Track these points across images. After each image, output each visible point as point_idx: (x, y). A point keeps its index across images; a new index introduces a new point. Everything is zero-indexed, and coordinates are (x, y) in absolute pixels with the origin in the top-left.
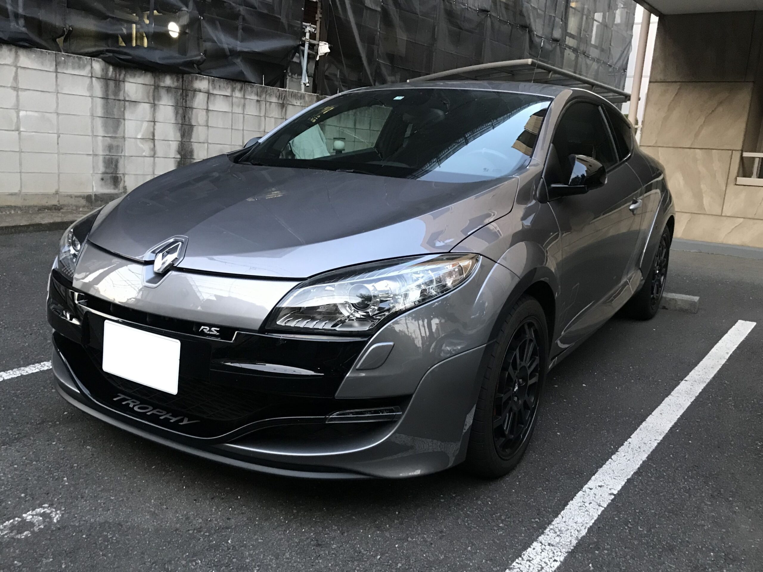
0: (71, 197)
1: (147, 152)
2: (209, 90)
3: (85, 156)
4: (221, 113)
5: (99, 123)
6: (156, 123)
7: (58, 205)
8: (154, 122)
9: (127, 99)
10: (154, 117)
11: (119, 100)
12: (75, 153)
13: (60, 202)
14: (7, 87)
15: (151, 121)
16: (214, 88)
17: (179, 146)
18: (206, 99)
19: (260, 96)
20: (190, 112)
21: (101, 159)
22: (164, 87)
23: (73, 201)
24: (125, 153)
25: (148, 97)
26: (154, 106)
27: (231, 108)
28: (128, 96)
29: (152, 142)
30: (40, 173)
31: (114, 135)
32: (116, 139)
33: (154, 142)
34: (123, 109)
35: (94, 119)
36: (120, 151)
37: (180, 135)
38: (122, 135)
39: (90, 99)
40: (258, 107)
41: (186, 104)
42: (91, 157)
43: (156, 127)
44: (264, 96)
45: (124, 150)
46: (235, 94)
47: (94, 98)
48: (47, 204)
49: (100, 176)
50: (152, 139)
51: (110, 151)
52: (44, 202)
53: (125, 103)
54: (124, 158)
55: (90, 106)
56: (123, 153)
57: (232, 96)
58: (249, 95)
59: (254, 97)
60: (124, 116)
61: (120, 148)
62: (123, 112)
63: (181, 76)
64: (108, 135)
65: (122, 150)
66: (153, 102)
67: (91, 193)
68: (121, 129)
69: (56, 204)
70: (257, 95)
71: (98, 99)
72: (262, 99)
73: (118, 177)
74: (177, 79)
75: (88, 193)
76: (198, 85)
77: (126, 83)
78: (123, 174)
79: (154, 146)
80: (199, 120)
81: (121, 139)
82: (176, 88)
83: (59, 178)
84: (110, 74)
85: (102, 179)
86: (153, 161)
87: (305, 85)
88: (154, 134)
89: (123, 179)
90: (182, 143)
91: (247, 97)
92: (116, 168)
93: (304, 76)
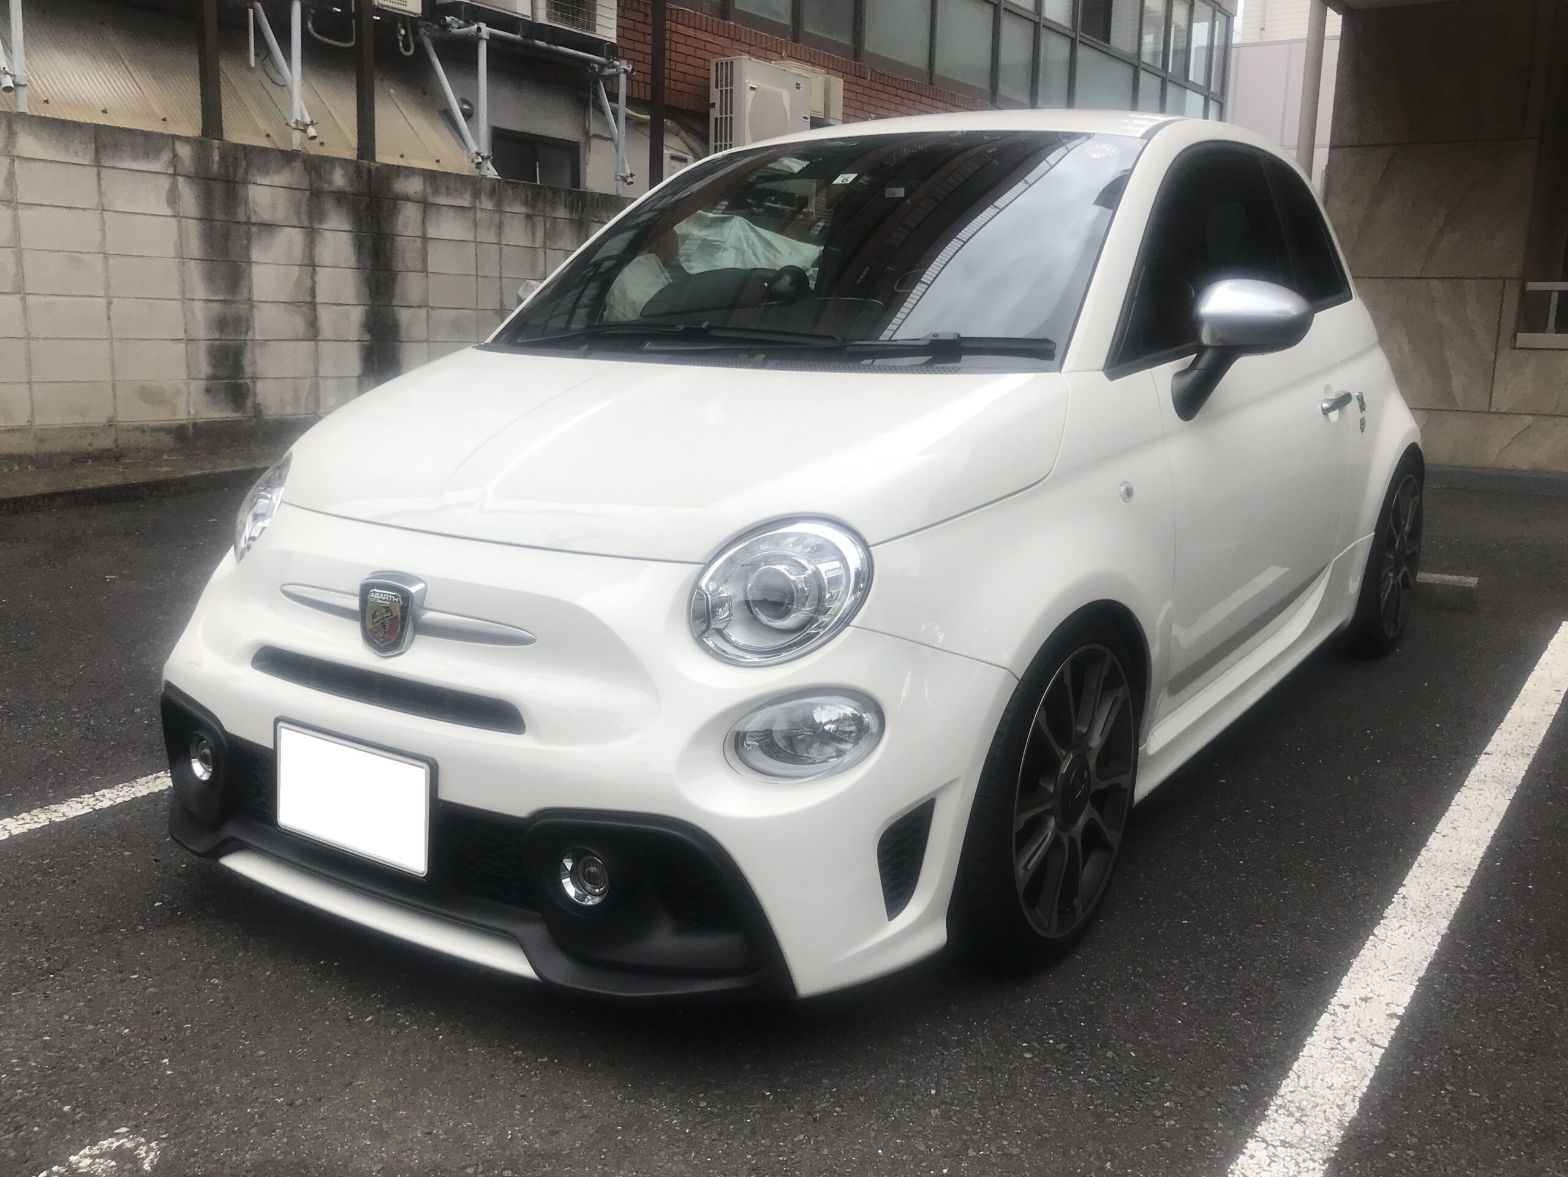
0: (143, 432)
1: (300, 331)
2: (425, 196)
3: (170, 343)
4: (452, 244)
5: (195, 271)
6: (317, 269)
7: (115, 450)
8: (313, 266)
9: (253, 221)
10: (311, 257)
11: (238, 223)
12: (147, 336)
13: (119, 441)
15: (306, 265)
16: (436, 192)
17: (367, 316)
18: (419, 217)
19: (534, 207)
20: (388, 245)
21: (203, 347)
22: (333, 192)
23: (145, 441)
24: (254, 335)
25: (298, 213)
26: (312, 234)
27: (473, 234)
28: (255, 212)
29: (309, 310)
30: (73, 381)
31: (229, 298)
32: (234, 305)
33: (314, 308)
34: (245, 241)
35: (183, 264)
36: (244, 330)
37: (366, 292)
38: (245, 297)
39: (173, 220)
40: (529, 227)
41: (379, 228)
42: (182, 346)
43: (318, 278)
44: (541, 205)
45: (251, 327)
46: (480, 203)
47: (183, 220)
48: (91, 449)
49: (202, 384)
50: (310, 304)
51: (222, 332)
52: (85, 444)
53: (249, 229)
54: (254, 344)
55: (174, 236)
56: (250, 333)
57: (473, 208)
58: (508, 205)
59: (520, 209)
60: (248, 256)
61: (244, 325)
62: (247, 248)
63: (365, 170)
64: (217, 298)
65: (248, 329)
66: (308, 225)
67: (185, 422)
68: (243, 283)
69: (110, 447)
70: (527, 203)
71: (191, 220)
72: (537, 213)
73: (240, 385)
74: (357, 175)
75: (179, 422)
76: (403, 185)
77: (250, 187)
78: (252, 378)
79: (315, 317)
80: (407, 260)
81: (245, 304)
82: (357, 195)
83: (114, 392)
84: (215, 168)
85: (208, 391)
86: (313, 348)
87: (625, 181)
88: (313, 291)
89: (251, 389)
90: (373, 309)
91: (506, 208)
92: (237, 365)
93: (621, 164)
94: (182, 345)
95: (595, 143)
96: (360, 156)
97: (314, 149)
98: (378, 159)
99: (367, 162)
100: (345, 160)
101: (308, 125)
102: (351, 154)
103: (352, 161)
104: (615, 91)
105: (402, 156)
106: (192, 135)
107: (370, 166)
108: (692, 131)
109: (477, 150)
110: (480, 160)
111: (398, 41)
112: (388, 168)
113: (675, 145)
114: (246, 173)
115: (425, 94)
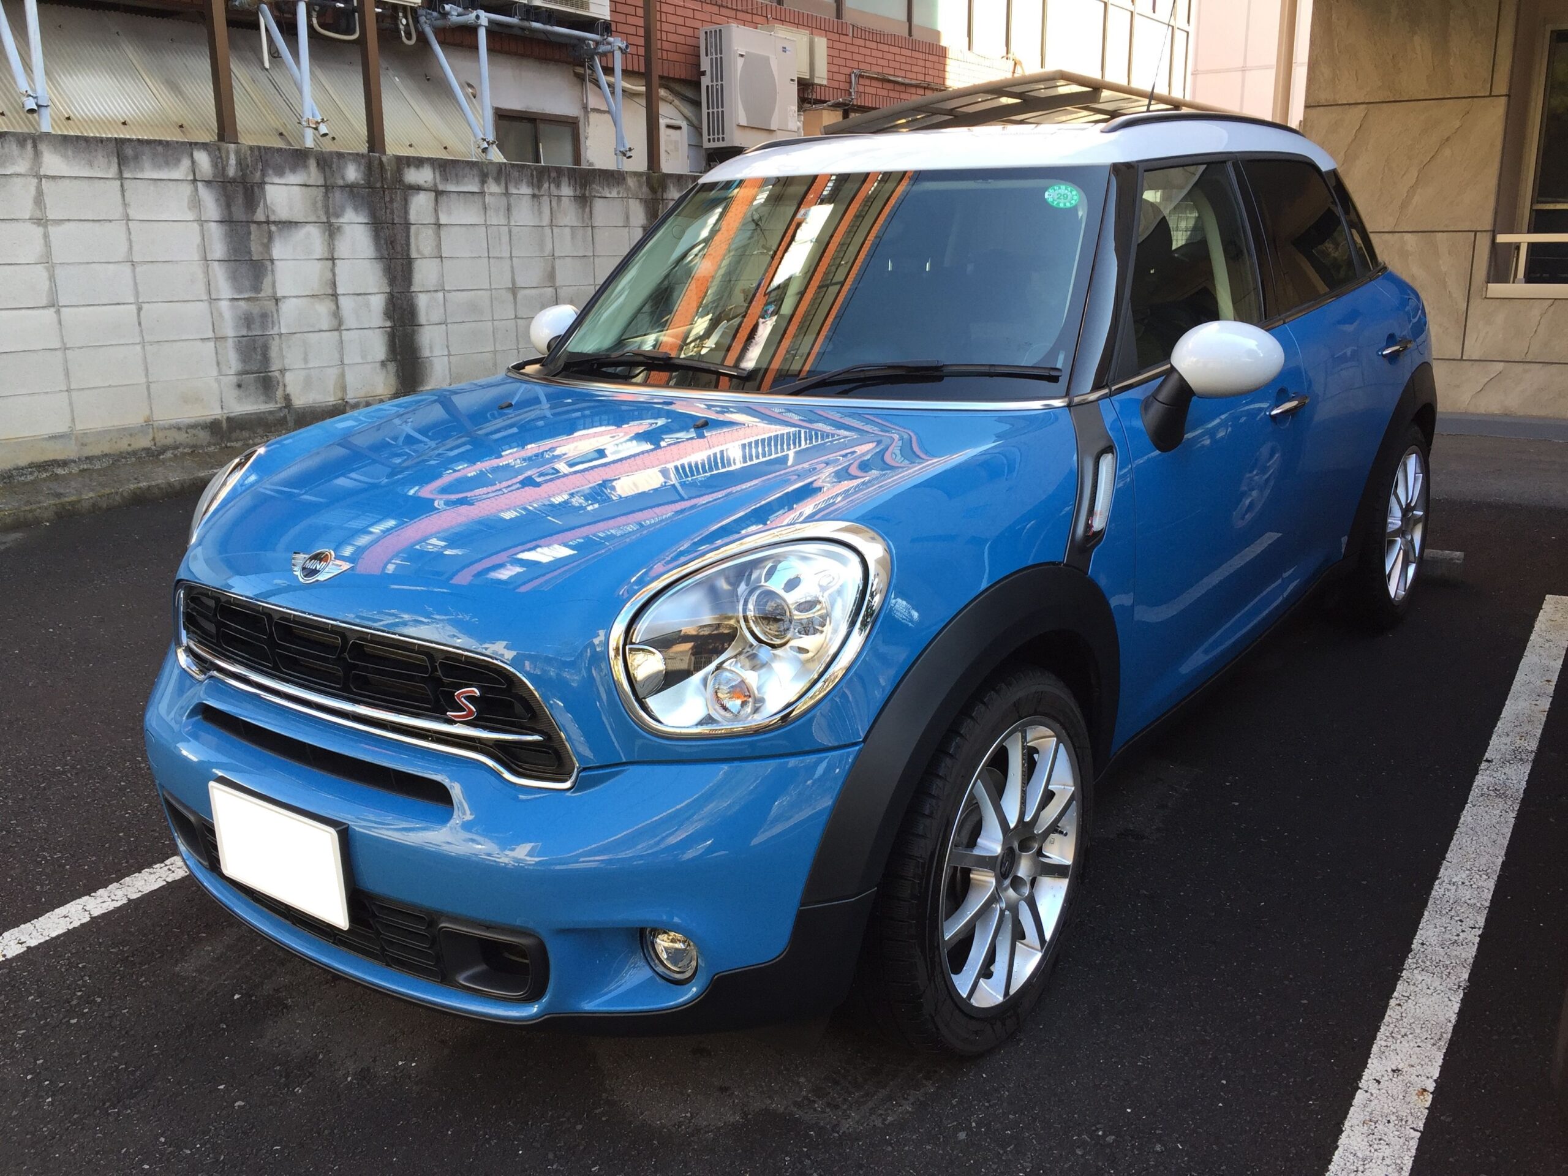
0: (179, 429)
1: (326, 322)
2: (435, 185)
3: (199, 343)
4: (464, 229)
5: (220, 273)
6: (337, 261)
7: (153, 448)
8: (333, 259)
9: (272, 218)
10: (331, 251)
11: (259, 223)
12: (177, 338)
13: (157, 440)
14: (24, 220)
15: (327, 259)
16: (445, 179)
17: (387, 304)
18: (432, 204)
19: (539, 187)
20: (404, 235)
21: (230, 343)
22: (347, 186)
23: (181, 437)
24: (280, 328)
25: (316, 210)
26: (330, 229)
27: (483, 216)
28: (274, 211)
29: (332, 300)
30: (110, 386)
31: (253, 295)
32: (259, 302)
33: (337, 299)
34: (266, 241)
35: (209, 266)
36: (270, 326)
37: (386, 281)
38: (270, 293)
39: (196, 225)
40: (536, 207)
41: (393, 219)
43: (337, 270)
44: (546, 185)
45: (276, 322)
46: (489, 188)
47: (205, 224)
48: (131, 449)
49: (234, 379)
50: (332, 295)
51: (249, 327)
52: (124, 444)
53: (269, 227)
54: (280, 338)
55: (197, 240)
56: (276, 328)
57: (482, 193)
58: (516, 187)
59: (525, 190)
60: (270, 255)
61: (270, 320)
62: (267, 246)
63: (376, 162)
64: (242, 297)
65: (273, 322)
66: (326, 220)
67: (219, 417)
68: (267, 282)
69: (149, 446)
70: (532, 183)
71: (213, 223)
72: (542, 193)
73: (270, 377)
74: (369, 167)
75: (213, 417)
76: (413, 176)
77: (269, 188)
78: (281, 371)
79: (338, 307)
80: (421, 248)
81: (269, 300)
82: (369, 185)
83: (149, 394)
84: (231, 171)
85: (239, 386)
86: (338, 338)
87: (624, 155)
88: (334, 284)
89: (281, 380)
90: (392, 295)
91: (513, 190)
92: (266, 359)
93: (620, 139)
94: (212, 344)
95: (593, 117)
96: (371, 149)
97: (328, 147)
98: (388, 152)
99: (377, 155)
100: (357, 154)
101: (319, 123)
102: (364, 149)
103: (363, 155)
104: (610, 65)
105: (411, 146)
106: (208, 141)
107: (380, 158)
108: (684, 98)
109: (482, 136)
110: (486, 145)
111: (398, 31)
112: (399, 159)
113: (669, 112)
114: (263, 175)
115: (428, 80)
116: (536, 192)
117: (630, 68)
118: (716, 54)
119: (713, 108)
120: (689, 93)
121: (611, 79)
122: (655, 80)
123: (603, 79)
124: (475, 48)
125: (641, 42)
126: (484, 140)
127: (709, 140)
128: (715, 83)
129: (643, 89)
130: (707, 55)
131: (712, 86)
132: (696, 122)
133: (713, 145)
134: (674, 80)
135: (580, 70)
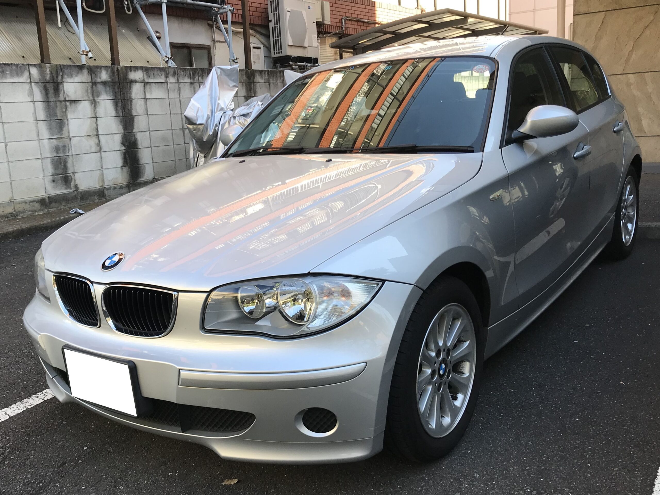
0: (26, 203)
1: (94, 148)
2: (144, 80)
3: (35, 161)
4: (158, 100)
5: (43, 127)
6: (98, 118)
7: (14, 213)
8: (96, 118)
9: (67, 99)
10: (95, 114)
11: (61, 101)
12: (24, 159)
13: (16, 209)
15: (93, 118)
16: (149, 77)
17: (122, 138)
18: (142, 89)
19: (194, 79)
20: (129, 104)
21: (48, 161)
22: (102, 82)
23: (27, 207)
24: (72, 152)
25: (88, 94)
26: (94, 103)
27: (167, 94)
28: (68, 96)
29: (96, 138)
31: (59, 136)
32: (62, 140)
33: (99, 137)
34: (64, 110)
35: (38, 123)
36: (68, 151)
37: (122, 127)
38: (67, 135)
39: (31, 104)
40: (192, 88)
41: (124, 96)
43: (98, 123)
44: (197, 78)
45: (70, 149)
46: (169, 80)
47: (36, 103)
48: (3, 213)
49: (51, 178)
50: (96, 135)
51: (57, 153)
52: (0, 211)
53: (66, 104)
54: (72, 157)
55: (33, 111)
56: (70, 152)
57: (166, 82)
58: (182, 79)
59: (188, 80)
60: (66, 115)
61: (67, 148)
62: (65, 112)
63: (115, 70)
64: (54, 137)
65: (69, 150)
66: (92, 99)
67: (44, 197)
68: (65, 129)
69: (11, 212)
70: (190, 77)
71: (40, 103)
72: (195, 81)
73: (68, 176)
74: (113, 73)
75: (42, 197)
76: (133, 75)
77: (65, 84)
78: (73, 173)
79: (99, 141)
80: (138, 110)
81: (67, 139)
82: (113, 82)
83: (12, 187)
84: (48, 77)
85: (54, 181)
86: (100, 156)
87: (234, 62)
88: (97, 129)
89: (73, 178)
90: (125, 134)
91: (181, 81)
92: (65, 168)
93: (231, 54)
94: (41, 161)
95: (217, 44)
96: (113, 63)
97: (92, 63)
98: (121, 64)
99: (116, 66)
100: (107, 66)
101: (88, 52)
102: (109, 64)
103: (109, 67)
104: (225, 19)
105: (131, 61)
106: (36, 63)
107: (117, 68)
108: (261, 34)
109: (165, 55)
110: (167, 59)
111: (124, 7)
112: (126, 67)
113: (254, 41)
114: (62, 78)
115: (138, 30)
116: (192, 81)
117: (235, 20)
118: (276, 11)
119: (276, 38)
120: (263, 31)
121: (226, 26)
122: (248, 26)
123: (222, 26)
124: (161, 14)
125: (240, 7)
126: (166, 57)
127: (274, 53)
128: (276, 26)
129: (242, 30)
130: (272, 12)
131: (275, 27)
132: (267, 45)
133: (276, 56)
134: (256, 25)
135: (210, 22)
